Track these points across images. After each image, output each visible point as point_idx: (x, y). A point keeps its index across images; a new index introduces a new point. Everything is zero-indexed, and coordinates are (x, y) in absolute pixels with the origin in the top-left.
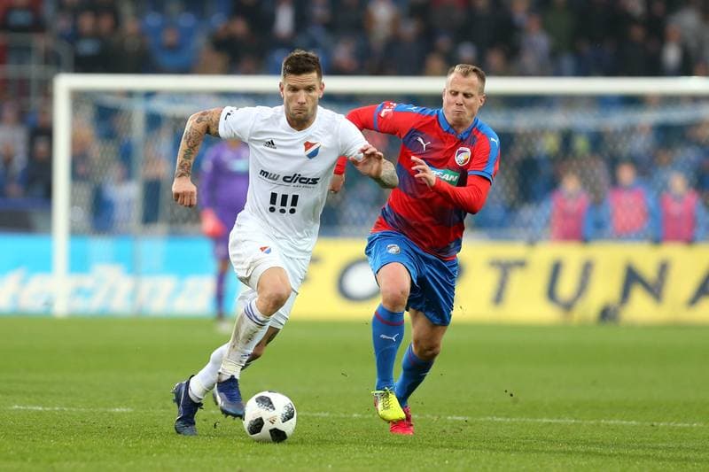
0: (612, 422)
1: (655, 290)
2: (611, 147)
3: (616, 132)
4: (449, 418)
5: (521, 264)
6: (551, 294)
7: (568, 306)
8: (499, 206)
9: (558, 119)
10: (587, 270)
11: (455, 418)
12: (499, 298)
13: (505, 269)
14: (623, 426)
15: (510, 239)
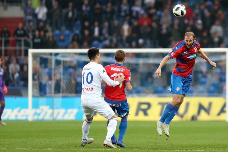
1: (208, 111)
7: (182, 116)
10: (188, 105)
12: (161, 113)
13: (163, 105)
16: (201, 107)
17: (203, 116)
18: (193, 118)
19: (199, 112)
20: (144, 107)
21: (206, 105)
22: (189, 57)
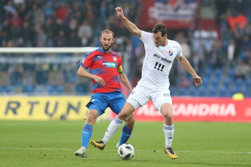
0: (63, 149)
1: (77, 110)
2: (64, 68)
3: (65, 64)
4: (15, 148)
5: (37, 103)
6: (46, 112)
7: (51, 115)
8: (31, 86)
9: (48, 60)
10: (57, 104)
11: (17, 148)
12: (31, 113)
13: (32, 104)
14: (67, 150)
15: (34, 95)
16: (70, 106)
17: (73, 115)
18: (63, 118)
19: (68, 111)
20: (13, 106)
21: (75, 104)
22: (105, 64)
